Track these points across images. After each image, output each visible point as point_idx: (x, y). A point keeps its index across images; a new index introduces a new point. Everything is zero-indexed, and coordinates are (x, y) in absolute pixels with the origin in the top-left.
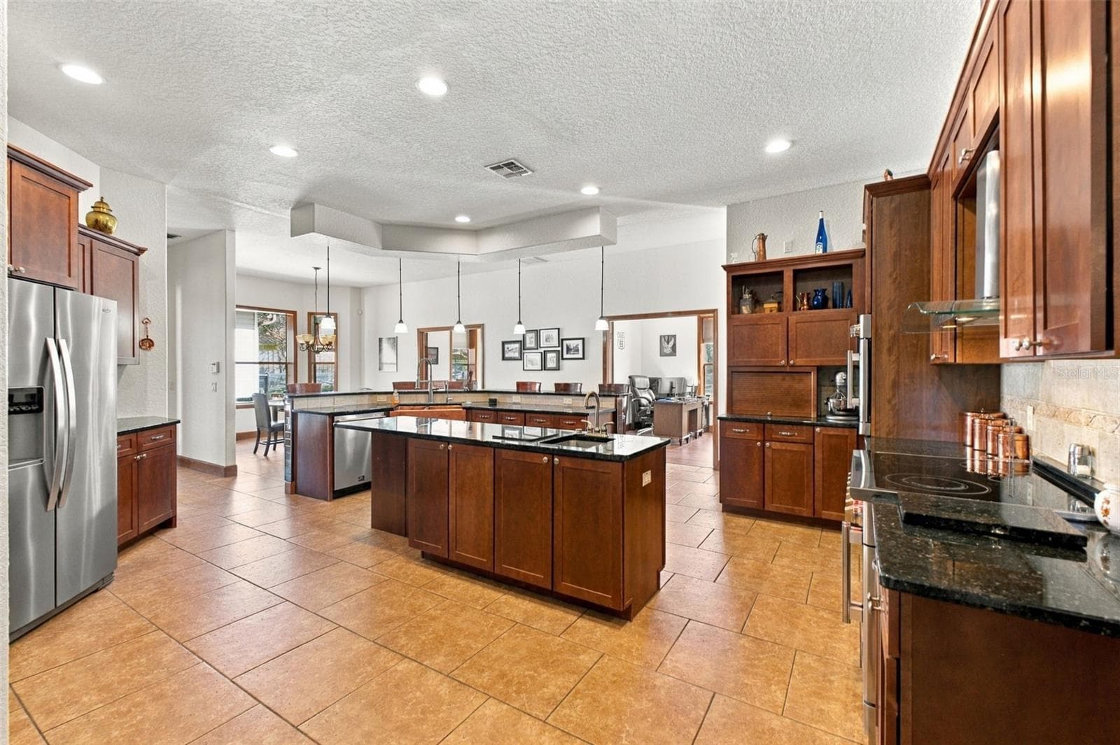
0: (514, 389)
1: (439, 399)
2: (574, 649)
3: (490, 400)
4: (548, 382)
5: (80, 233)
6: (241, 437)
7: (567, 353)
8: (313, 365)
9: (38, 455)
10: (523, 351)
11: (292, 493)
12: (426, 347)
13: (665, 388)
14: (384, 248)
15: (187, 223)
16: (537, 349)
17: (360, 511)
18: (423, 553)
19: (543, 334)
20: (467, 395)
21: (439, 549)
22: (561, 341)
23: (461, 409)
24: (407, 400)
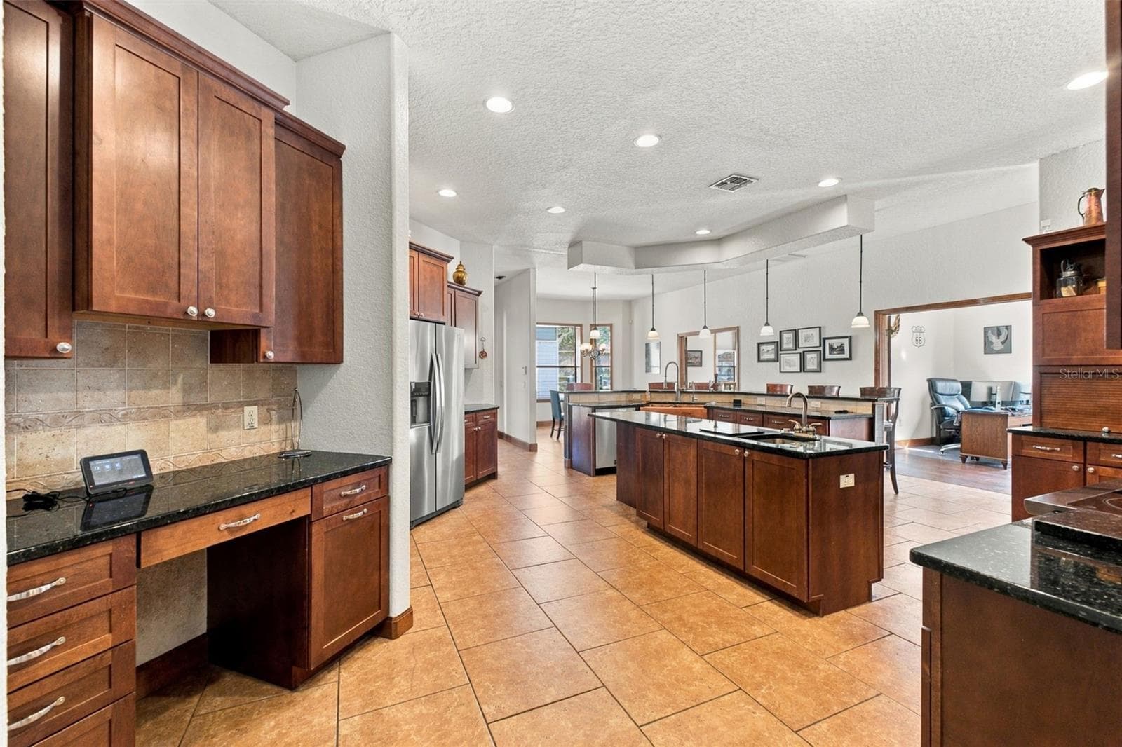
0: (765, 391)
1: (686, 398)
2: (751, 621)
3: (734, 400)
4: (801, 384)
5: (449, 286)
6: (540, 425)
7: (830, 354)
8: (594, 369)
9: (428, 421)
10: (780, 352)
11: (568, 468)
12: (686, 351)
13: (979, 394)
14: (637, 267)
15: (508, 267)
16: (796, 350)
17: (609, 486)
18: (648, 524)
19: (802, 334)
20: (713, 395)
21: (656, 520)
22: (823, 341)
23: (703, 409)
24: (658, 398)
